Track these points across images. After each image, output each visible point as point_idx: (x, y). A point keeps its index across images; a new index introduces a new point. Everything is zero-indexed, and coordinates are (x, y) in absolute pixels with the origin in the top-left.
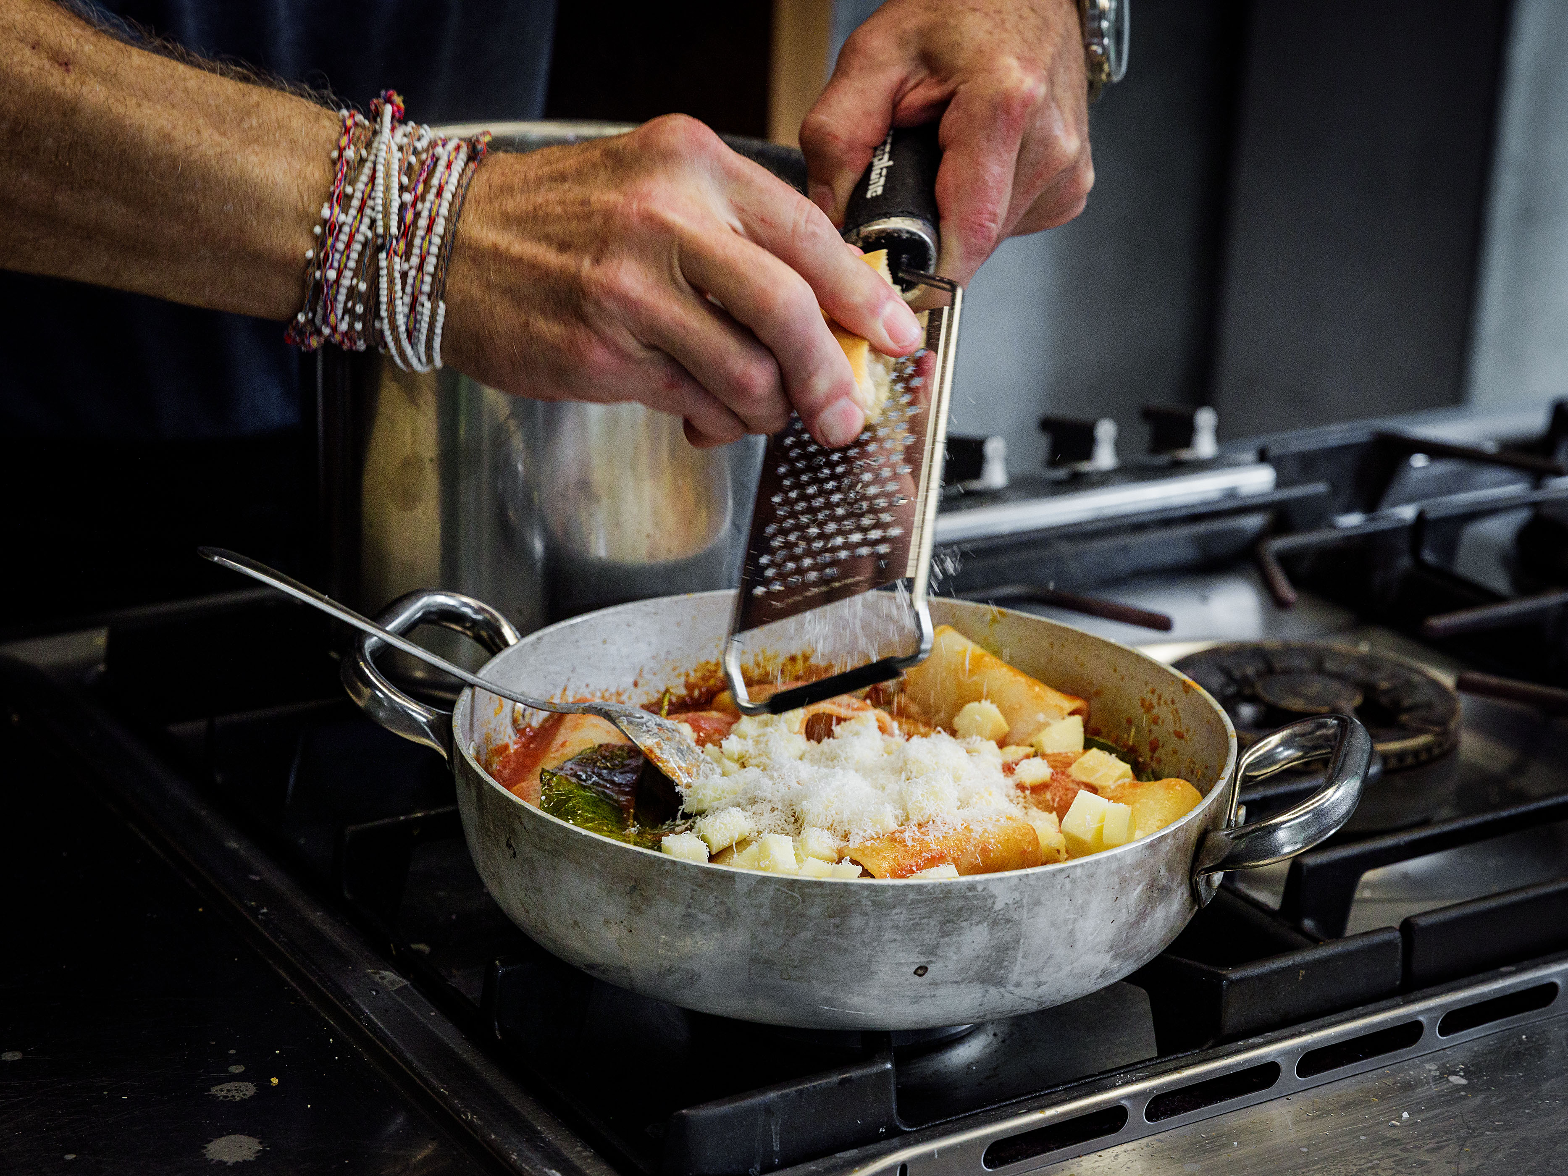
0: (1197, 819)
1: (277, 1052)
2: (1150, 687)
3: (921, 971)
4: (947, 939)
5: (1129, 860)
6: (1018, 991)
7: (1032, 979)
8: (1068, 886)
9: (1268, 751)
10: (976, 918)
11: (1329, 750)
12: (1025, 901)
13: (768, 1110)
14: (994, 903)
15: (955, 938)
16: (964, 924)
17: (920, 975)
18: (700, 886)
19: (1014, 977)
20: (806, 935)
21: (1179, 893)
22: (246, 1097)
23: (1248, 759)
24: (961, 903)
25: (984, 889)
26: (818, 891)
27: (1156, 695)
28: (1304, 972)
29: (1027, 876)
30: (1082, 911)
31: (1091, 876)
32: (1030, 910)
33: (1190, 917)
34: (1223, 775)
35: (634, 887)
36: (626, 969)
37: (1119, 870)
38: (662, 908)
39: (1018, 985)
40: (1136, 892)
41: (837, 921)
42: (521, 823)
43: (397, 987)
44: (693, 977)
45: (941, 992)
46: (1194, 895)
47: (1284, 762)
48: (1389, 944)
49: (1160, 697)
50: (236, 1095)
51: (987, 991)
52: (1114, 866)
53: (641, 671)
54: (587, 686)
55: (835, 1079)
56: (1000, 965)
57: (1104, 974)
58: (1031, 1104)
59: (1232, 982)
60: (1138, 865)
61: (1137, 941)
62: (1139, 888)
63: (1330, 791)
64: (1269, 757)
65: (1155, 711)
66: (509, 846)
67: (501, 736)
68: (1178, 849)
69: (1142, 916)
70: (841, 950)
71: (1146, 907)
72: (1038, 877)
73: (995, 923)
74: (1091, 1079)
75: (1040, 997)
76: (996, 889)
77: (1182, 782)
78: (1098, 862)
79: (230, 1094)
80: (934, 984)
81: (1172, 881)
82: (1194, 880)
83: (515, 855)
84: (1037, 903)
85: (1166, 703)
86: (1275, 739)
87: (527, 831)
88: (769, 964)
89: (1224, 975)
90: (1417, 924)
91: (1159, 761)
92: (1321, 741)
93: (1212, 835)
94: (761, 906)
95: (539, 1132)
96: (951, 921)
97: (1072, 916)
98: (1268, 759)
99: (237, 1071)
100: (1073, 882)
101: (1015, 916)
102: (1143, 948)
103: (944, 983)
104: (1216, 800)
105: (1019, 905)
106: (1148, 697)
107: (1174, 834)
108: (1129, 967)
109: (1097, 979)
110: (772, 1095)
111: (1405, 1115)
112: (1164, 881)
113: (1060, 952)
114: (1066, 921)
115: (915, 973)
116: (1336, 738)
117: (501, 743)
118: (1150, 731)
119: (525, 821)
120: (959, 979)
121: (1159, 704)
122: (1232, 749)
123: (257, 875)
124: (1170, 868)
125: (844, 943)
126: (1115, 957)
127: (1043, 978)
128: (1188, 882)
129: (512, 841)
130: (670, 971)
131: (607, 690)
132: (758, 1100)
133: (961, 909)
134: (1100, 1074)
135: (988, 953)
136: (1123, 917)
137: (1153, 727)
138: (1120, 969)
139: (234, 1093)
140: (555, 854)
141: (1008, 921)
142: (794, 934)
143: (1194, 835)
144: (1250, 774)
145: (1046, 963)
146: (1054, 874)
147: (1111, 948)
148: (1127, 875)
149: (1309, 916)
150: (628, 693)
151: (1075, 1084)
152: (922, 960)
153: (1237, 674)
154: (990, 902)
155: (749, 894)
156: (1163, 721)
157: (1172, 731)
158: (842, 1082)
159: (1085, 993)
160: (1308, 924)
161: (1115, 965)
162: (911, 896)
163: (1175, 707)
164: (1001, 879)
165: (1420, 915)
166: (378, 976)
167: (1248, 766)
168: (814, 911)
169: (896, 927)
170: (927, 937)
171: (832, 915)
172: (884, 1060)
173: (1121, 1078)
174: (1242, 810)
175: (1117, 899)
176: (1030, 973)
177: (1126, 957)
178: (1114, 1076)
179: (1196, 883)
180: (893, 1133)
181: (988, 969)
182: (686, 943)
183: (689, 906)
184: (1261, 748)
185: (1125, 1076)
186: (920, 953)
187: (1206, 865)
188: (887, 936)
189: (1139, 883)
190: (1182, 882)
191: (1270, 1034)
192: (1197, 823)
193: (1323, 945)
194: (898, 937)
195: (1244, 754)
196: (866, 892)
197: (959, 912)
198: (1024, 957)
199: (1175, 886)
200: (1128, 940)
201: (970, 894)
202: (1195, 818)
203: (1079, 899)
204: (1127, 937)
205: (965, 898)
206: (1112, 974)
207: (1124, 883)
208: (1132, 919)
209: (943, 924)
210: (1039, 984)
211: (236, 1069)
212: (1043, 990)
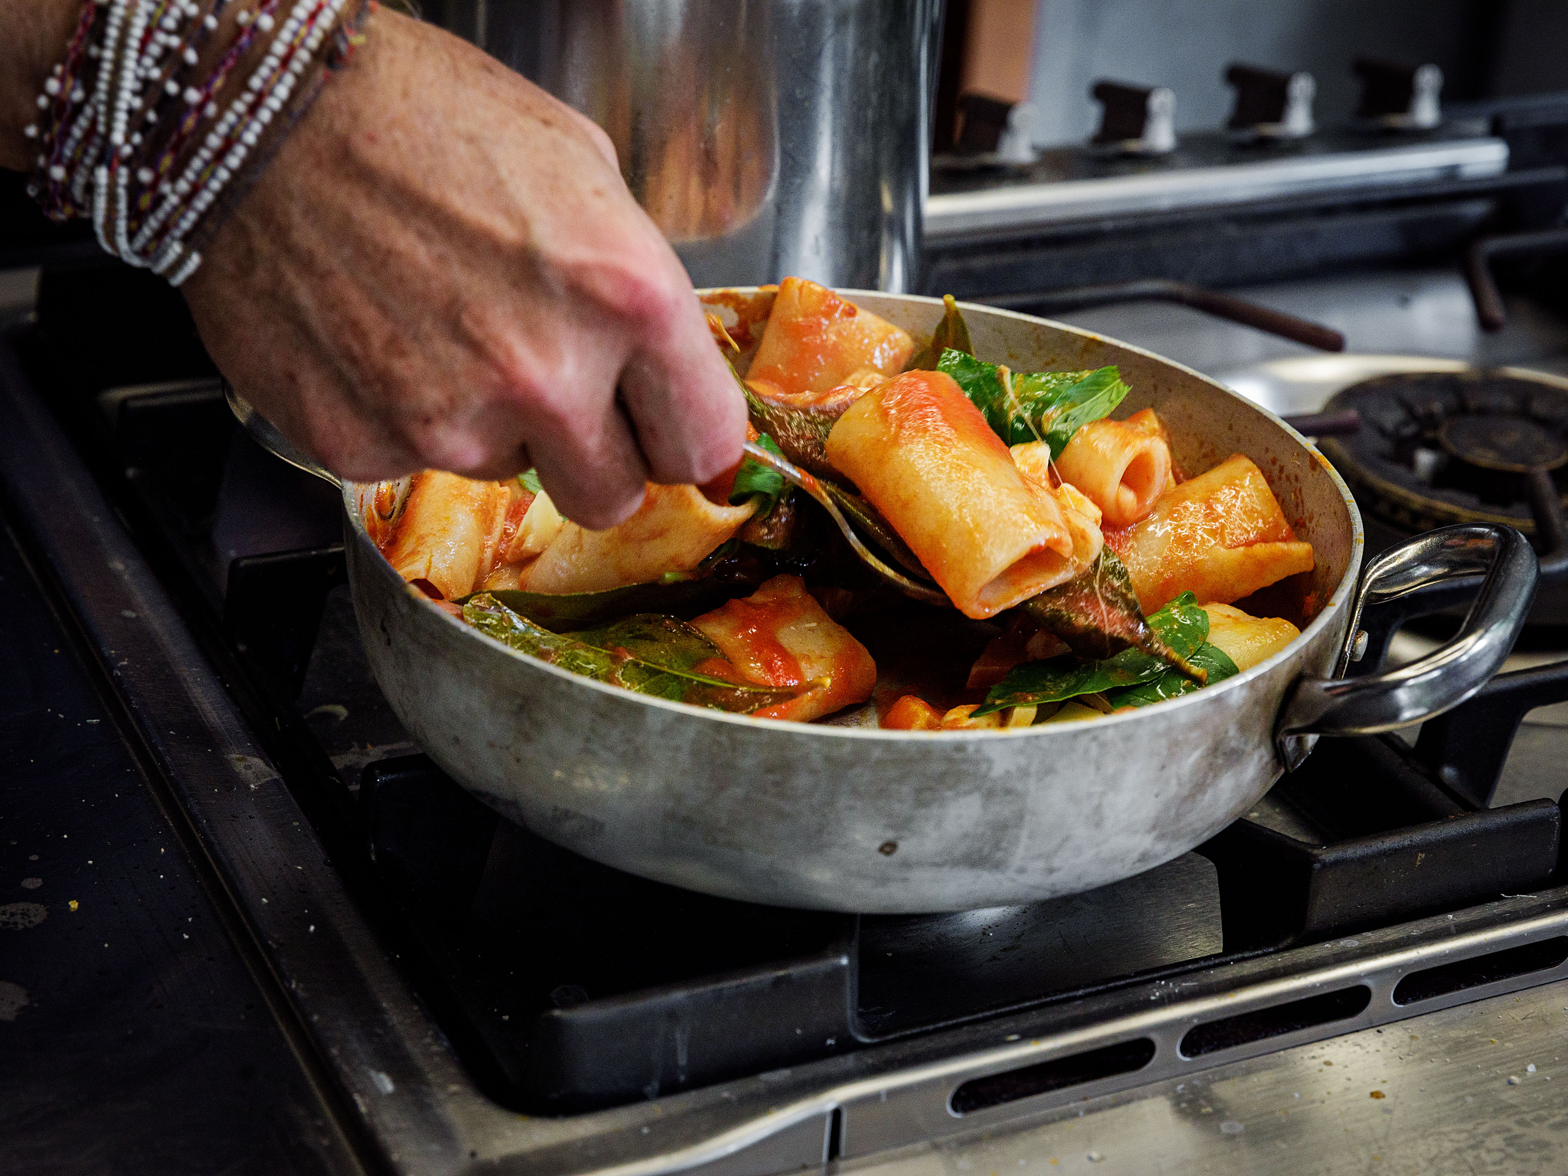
0: (1288, 663)
1: (90, 862)
2: (1270, 456)
3: (889, 848)
4: (923, 812)
5: (1183, 719)
6: (1022, 879)
7: (1041, 864)
8: (1094, 749)
9: (1403, 564)
10: (964, 787)
12: (1033, 769)
13: (672, 1015)
14: (990, 768)
15: (935, 810)
16: (949, 794)
17: (888, 853)
18: (602, 715)
19: (1017, 859)
20: (736, 792)
21: (1256, 757)
22: (31, 926)
23: (1374, 574)
24: (943, 767)
25: (978, 751)
26: (753, 737)
27: (1277, 467)
28: (1423, 856)
30: (1113, 783)
31: (1128, 738)
32: (1040, 780)
33: (1273, 781)
34: (1333, 600)
35: (521, 708)
36: (513, 804)
37: (1168, 731)
38: (555, 736)
39: (1021, 871)
40: (1192, 759)
41: (777, 777)
42: (395, 604)
43: (264, 780)
44: (596, 827)
45: (917, 875)
46: (1279, 755)
47: (1423, 579)
48: (1543, 822)
49: (1281, 470)
50: (20, 921)
51: (978, 876)
52: (1162, 726)
55: (767, 976)
56: (997, 847)
57: (1143, 858)
58: (1035, 1019)
59: (1324, 865)
60: (1197, 725)
61: (1192, 817)
62: (1196, 755)
63: (1471, 640)
64: (1404, 570)
66: (384, 629)
68: (1256, 702)
69: (1199, 787)
70: (781, 815)
71: (1206, 776)
73: (989, 795)
74: (1123, 982)
75: (1053, 885)
76: (993, 752)
78: (1138, 722)
79: (12, 920)
80: (906, 865)
81: (1246, 743)
82: (1278, 741)
83: (389, 642)
84: (1049, 771)
85: (1288, 478)
86: (1410, 551)
87: (402, 616)
88: (688, 822)
89: (1315, 856)
92: (1474, 558)
93: (1306, 684)
94: (677, 749)
95: (383, 1011)
96: (930, 789)
97: (1099, 789)
98: (1402, 572)
99: (32, 887)
100: (1103, 745)
101: (1019, 786)
102: (1199, 825)
103: (920, 864)
104: (1320, 634)
105: (1024, 773)
107: (1252, 685)
108: (1181, 847)
109: (1134, 863)
110: (678, 996)
111: (1531, 1068)
112: (1233, 744)
113: (1081, 832)
114: (1090, 795)
115: (881, 850)
116: (1493, 557)
119: (399, 602)
120: (938, 860)
121: (1280, 478)
122: (1354, 561)
123: (134, 611)
124: (1243, 727)
125: (787, 807)
126: (1161, 837)
127: (1056, 863)
128: (1269, 743)
129: (386, 625)
130: (567, 815)
132: (660, 1001)
133: (944, 774)
134: (1138, 974)
135: (980, 830)
136: (1173, 789)
138: (1168, 850)
139: (18, 918)
140: (431, 650)
141: (1008, 792)
142: (721, 788)
143: (1280, 684)
144: (1380, 591)
145: (1060, 846)
146: (1076, 735)
147: (1154, 827)
148: (1181, 737)
149: (1450, 763)
151: (1101, 988)
152: (890, 835)
153: (1420, 410)
154: (984, 767)
155: (663, 733)
158: (778, 981)
159: (1117, 878)
160: (1448, 772)
161: (1160, 847)
162: (877, 753)
163: (1299, 485)
164: (1001, 740)
166: (243, 764)
167: (1375, 582)
168: (747, 762)
169: (855, 792)
170: (897, 807)
171: (769, 770)
172: (838, 954)
173: (1161, 986)
174: (1362, 637)
175: (1163, 767)
176: (1039, 856)
177: (1176, 836)
178: (1153, 980)
179: (1282, 744)
180: (847, 1046)
181: (980, 850)
182: (583, 784)
183: (588, 740)
184: (1394, 559)
185: (1167, 984)
186: (888, 826)
187: (1296, 724)
188: (843, 802)
189: (1196, 747)
190: (1260, 743)
191: (1369, 934)
192: (1287, 668)
193: (1453, 821)
194: (859, 804)
195: (1370, 567)
196: (815, 745)
197: (941, 778)
198: (1030, 837)
199: (1249, 748)
200: (1178, 817)
201: (958, 756)
202: (1284, 662)
203: (1110, 768)
204: (1178, 815)
205: (950, 760)
206: (1156, 856)
207: (1175, 747)
208: (1185, 792)
209: (919, 791)
210: (1051, 871)
211: (31, 883)
212: (1055, 878)
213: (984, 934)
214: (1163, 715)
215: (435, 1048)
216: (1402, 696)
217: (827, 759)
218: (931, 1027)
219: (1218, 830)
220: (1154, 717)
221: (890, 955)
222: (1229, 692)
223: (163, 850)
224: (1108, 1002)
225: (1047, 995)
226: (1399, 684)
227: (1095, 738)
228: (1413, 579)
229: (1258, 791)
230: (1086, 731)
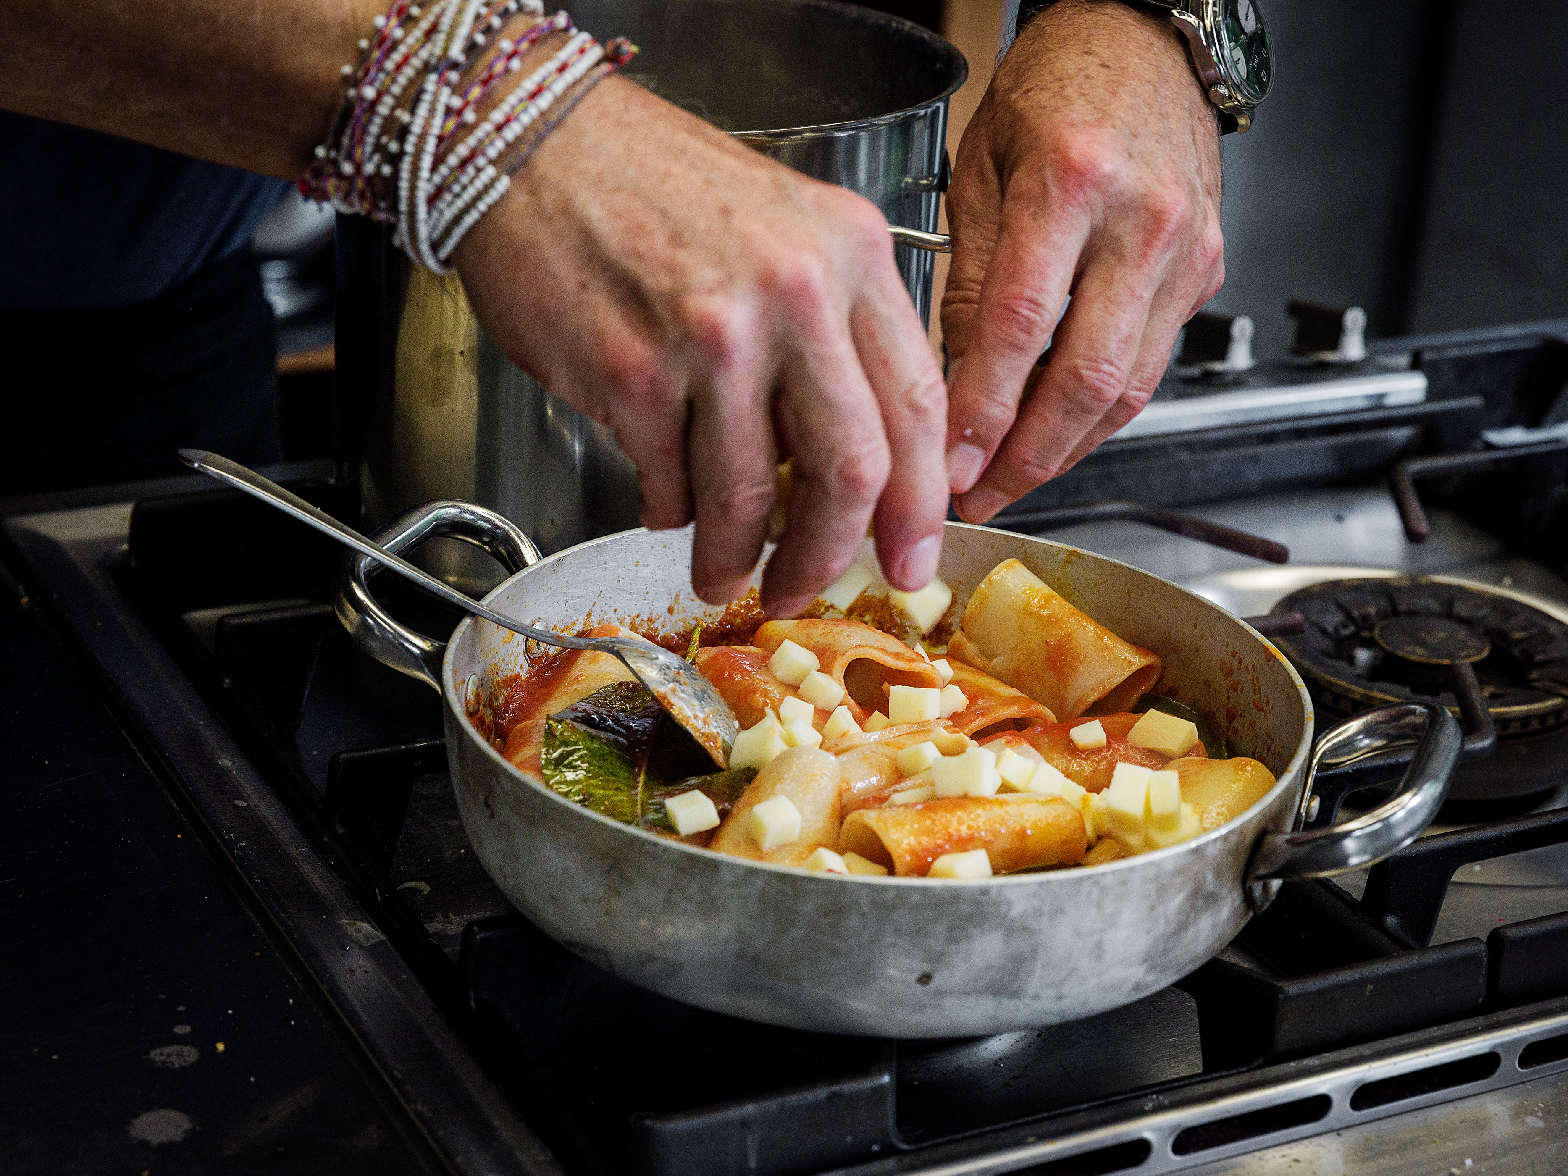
0: (1255, 820)
1: (230, 1012)
2: (1230, 649)
3: (925, 979)
4: (954, 947)
5: (1169, 866)
6: (1036, 1005)
7: (1051, 992)
8: (1096, 892)
9: (1348, 738)
10: (988, 926)
11: (1416, 741)
12: (1046, 909)
13: (745, 1124)
14: (1009, 909)
15: (964, 946)
16: (976, 932)
17: (925, 984)
18: (683, 871)
19: (1032, 988)
20: (797, 933)
21: (1229, 900)
22: (186, 1064)
23: (1324, 746)
24: (971, 909)
25: (997, 897)
27: (1237, 659)
28: (1372, 987)
29: (1049, 882)
30: (1112, 921)
31: (1123, 883)
32: (1051, 919)
33: (1244, 923)
35: (613, 867)
36: (603, 951)
37: (1157, 877)
38: (642, 891)
39: (1036, 997)
40: (1176, 901)
41: (832, 919)
42: (499, 783)
43: (373, 941)
44: (675, 968)
45: (949, 1002)
46: (1248, 899)
47: (1365, 751)
48: (1473, 958)
49: (1240, 662)
50: (176, 1061)
51: (1000, 1003)
52: (1151, 872)
53: (678, 596)
54: (615, 611)
55: (823, 1091)
56: (1015, 977)
57: (1137, 987)
58: (1047, 1127)
59: (1288, 997)
60: (1180, 872)
61: (1176, 952)
62: (1180, 898)
63: (1407, 797)
64: (1349, 744)
65: (1235, 677)
66: (487, 805)
67: (511, 666)
68: (1229, 853)
69: (1183, 926)
70: (835, 952)
71: (1188, 916)
72: (1061, 883)
73: (1009, 932)
74: (1120, 1097)
75: (1063, 1011)
76: (1012, 895)
77: (1253, 762)
78: (1132, 869)
79: (169, 1060)
80: (940, 993)
81: (1221, 887)
82: (1247, 886)
83: (492, 816)
84: (1059, 911)
85: (1246, 668)
86: (1354, 726)
87: (505, 793)
88: (756, 960)
89: (1280, 988)
90: (1508, 937)
91: (1236, 732)
92: (1407, 731)
93: (1270, 838)
94: (747, 897)
96: (960, 928)
97: (1100, 926)
98: (1348, 745)
99: (183, 1032)
100: (1103, 889)
101: (1033, 924)
102: (1183, 959)
103: (952, 992)
104: (1280, 797)
105: (1038, 913)
106: (1228, 659)
107: (1225, 838)
108: (1167, 980)
109: (1130, 992)
110: (750, 1109)
111: (1469, 1162)
112: (1210, 888)
113: (1085, 964)
114: (1093, 932)
115: (919, 980)
116: (1423, 729)
117: (509, 674)
118: (1228, 698)
119: (503, 780)
120: (968, 989)
121: (1240, 669)
122: (1307, 736)
123: (245, 801)
124: (1218, 874)
125: (840, 946)
126: (1152, 969)
127: (1065, 991)
128: (1240, 888)
129: (490, 801)
130: (650, 958)
131: (638, 616)
132: (733, 1113)
133: (971, 915)
134: (1132, 1091)
135: (1001, 963)
136: (1161, 927)
137: (1231, 693)
138: (1156, 981)
139: (174, 1058)
140: (532, 821)
141: (1025, 929)
142: (784, 931)
143: (1249, 839)
144: (1329, 762)
145: (1068, 975)
146: (1080, 880)
147: (1146, 960)
148: (1167, 882)
149: (1392, 913)
150: (662, 619)
151: (1101, 1102)
152: (926, 968)
153: (1356, 613)
154: (1004, 909)
155: (735, 885)
156: (1243, 688)
157: (1251, 701)
158: (831, 1097)
159: (1115, 1006)
160: (1391, 921)
161: (1150, 978)
162: (916, 898)
163: (1255, 674)
164: (1019, 885)
165: (1511, 926)
166: (354, 928)
167: (1324, 754)
168: (807, 908)
169: (897, 931)
170: (932, 943)
171: (826, 914)
172: (881, 1072)
173: (1153, 1100)
174: (1315, 801)
175: (1153, 908)
176: (1051, 985)
177: (1164, 969)
178: (1145, 1095)
179: (1251, 889)
180: (888, 1151)
181: (1001, 980)
182: (666, 931)
183: (670, 892)
184: (1340, 734)
185: (1157, 1098)
186: (925, 960)
187: (1263, 871)
188: (889, 939)
189: (1180, 891)
190: (1233, 887)
191: (1328, 1054)
192: (1252, 825)
193: (1396, 957)
194: (900, 942)
195: (1320, 741)
196: (864, 892)
197: (969, 918)
198: (1044, 967)
199: (1224, 892)
200: (1166, 951)
201: (982, 899)
202: (1251, 819)
203: (1109, 908)
204: (1165, 948)
205: (976, 903)
206: (1147, 986)
207: (1163, 891)
208: (1171, 929)
209: (952, 929)
210: (1060, 998)
211: (182, 1030)
212: (1065, 1004)
213: (996, 1065)
214: (1152, 864)
215: (542, 1158)
216: (1349, 845)
217: (874, 903)
218: (959, 1136)
219: (1198, 964)
220: (1145, 866)
221: (916, 1083)
222: (1207, 844)
223: (291, 1001)
224: (1108, 1113)
225: (1056, 1109)
226: (1347, 834)
227: (1096, 883)
228: (1356, 751)
229: (1231, 932)
230: (1089, 877)
